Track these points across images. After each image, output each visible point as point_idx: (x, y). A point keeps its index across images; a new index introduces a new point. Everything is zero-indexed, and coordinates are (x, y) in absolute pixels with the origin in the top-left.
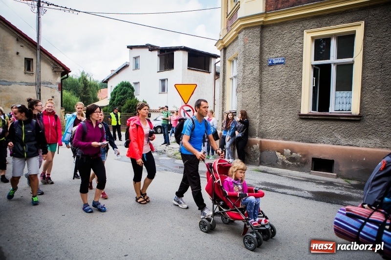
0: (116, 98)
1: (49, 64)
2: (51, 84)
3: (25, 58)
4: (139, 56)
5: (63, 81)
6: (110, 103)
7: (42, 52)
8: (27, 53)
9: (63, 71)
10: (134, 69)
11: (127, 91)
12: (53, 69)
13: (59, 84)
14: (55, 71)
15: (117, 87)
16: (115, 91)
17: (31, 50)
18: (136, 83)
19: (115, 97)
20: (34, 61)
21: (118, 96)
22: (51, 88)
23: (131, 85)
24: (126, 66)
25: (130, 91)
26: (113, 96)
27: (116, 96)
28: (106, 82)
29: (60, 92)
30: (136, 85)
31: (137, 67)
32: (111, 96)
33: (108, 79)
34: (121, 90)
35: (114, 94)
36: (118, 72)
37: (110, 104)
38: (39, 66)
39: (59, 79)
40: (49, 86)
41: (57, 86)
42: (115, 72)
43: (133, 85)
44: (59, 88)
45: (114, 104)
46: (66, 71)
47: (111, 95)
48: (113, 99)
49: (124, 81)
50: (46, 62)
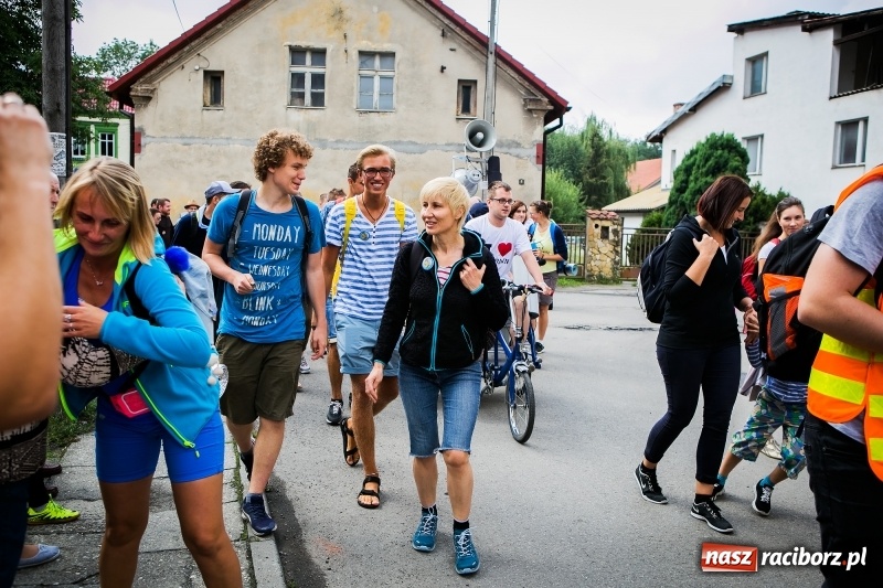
0: (692, 185)
1: (514, 90)
2: (518, 145)
3: (459, 81)
4: (766, 54)
5: (548, 136)
6: (670, 198)
7: (499, 62)
8: (465, 66)
9: (551, 107)
10: (749, 93)
11: (726, 162)
12: (525, 106)
13: (538, 145)
14: (530, 111)
15: (693, 153)
16: (688, 163)
17: (474, 58)
18: (752, 139)
19: (686, 182)
20: (480, 86)
21: (697, 179)
22: (517, 156)
23: (739, 144)
24: (722, 89)
25: (736, 161)
26: (682, 177)
27: (692, 178)
28: (658, 139)
29: (541, 166)
30: (752, 144)
31: (755, 89)
32: (675, 178)
33: (665, 131)
34: (707, 160)
35: (685, 172)
36: (695, 109)
37: (672, 202)
38: (491, 99)
39: (538, 134)
40: (513, 151)
41: (534, 152)
42: (684, 109)
43: (744, 145)
44: (538, 157)
45: (683, 204)
46: (558, 108)
47: (676, 175)
48: (680, 189)
49: (718, 134)
50: (509, 85)
